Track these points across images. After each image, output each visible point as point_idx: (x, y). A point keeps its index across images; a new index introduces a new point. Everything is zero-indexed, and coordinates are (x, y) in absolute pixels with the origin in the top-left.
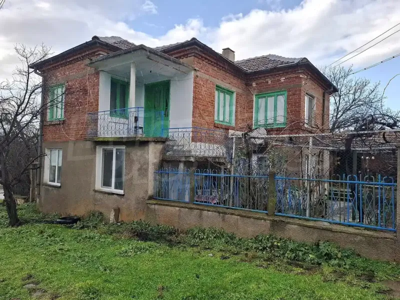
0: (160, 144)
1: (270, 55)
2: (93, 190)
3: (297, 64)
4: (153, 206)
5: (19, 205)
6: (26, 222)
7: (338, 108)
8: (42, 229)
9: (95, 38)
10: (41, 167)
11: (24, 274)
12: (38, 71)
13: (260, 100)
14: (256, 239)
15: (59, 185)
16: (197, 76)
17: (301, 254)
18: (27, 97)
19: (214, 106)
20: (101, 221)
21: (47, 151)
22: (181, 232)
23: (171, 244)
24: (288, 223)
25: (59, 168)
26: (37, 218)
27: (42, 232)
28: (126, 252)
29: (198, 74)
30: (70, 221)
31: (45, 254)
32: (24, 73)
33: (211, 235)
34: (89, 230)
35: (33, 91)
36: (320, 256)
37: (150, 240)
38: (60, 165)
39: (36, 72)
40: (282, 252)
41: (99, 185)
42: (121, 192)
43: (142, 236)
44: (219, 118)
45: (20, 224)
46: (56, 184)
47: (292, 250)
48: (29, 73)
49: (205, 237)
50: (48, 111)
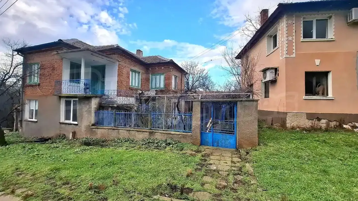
0: (98, 98)
1: (158, 56)
2: (59, 123)
3: (168, 62)
4: (94, 130)
5: (5, 134)
6: (13, 143)
7: (193, 80)
8: (24, 145)
9: (60, 40)
10: (22, 111)
11: (13, 168)
12: (20, 53)
13: (153, 76)
14: (143, 140)
15: (36, 120)
16: (120, 64)
17: (160, 144)
18: (12, 70)
19: (129, 79)
20: (64, 139)
21: (27, 102)
22: (109, 141)
23: (102, 146)
24: (156, 132)
25: (36, 111)
26: (20, 140)
27: (24, 147)
28: (77, 152)
29: (120, 63)
30: (43, 140)
31: (27, 158)
32: (10, 55)
33: (123, 141)
34: (56, 144)
35: (17, 66)
36: (166, 144)
37: (92, 145)
38: (37, 109)
39: (18, 54)
40: (152, 145)
41: (62, 120)
42: (76, 123)
43: (87, 144)
44: (132, 85)
45: (8, 144)
46: (34, 120)
47: (156, 143)
48: (13, 56)
49: (120, 142)
50: (28, 78)
